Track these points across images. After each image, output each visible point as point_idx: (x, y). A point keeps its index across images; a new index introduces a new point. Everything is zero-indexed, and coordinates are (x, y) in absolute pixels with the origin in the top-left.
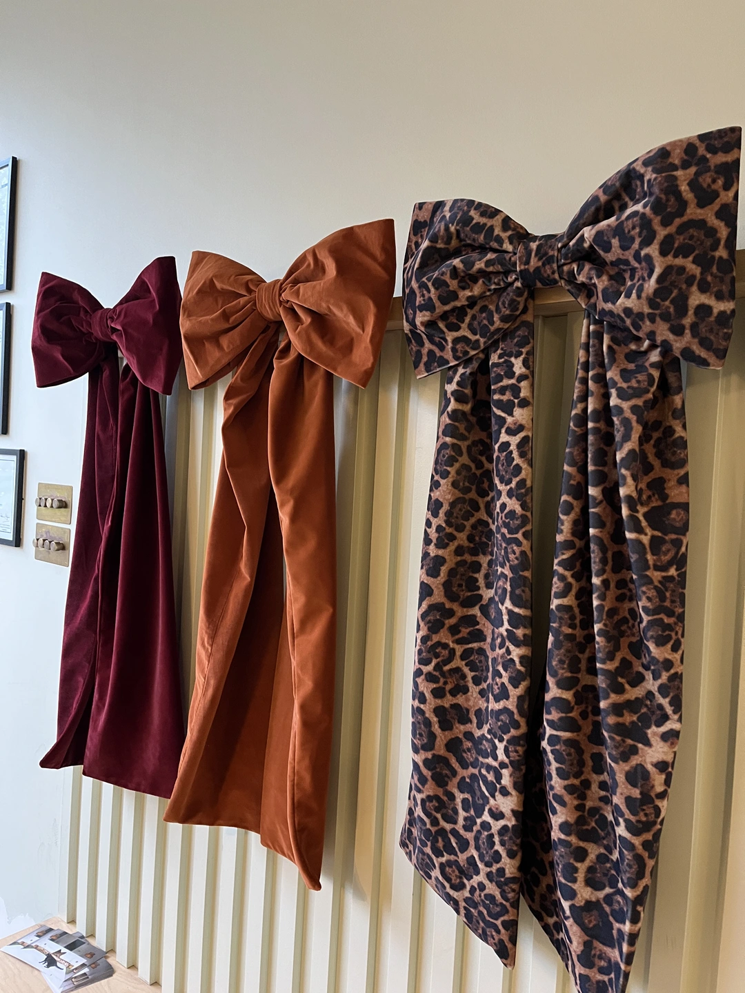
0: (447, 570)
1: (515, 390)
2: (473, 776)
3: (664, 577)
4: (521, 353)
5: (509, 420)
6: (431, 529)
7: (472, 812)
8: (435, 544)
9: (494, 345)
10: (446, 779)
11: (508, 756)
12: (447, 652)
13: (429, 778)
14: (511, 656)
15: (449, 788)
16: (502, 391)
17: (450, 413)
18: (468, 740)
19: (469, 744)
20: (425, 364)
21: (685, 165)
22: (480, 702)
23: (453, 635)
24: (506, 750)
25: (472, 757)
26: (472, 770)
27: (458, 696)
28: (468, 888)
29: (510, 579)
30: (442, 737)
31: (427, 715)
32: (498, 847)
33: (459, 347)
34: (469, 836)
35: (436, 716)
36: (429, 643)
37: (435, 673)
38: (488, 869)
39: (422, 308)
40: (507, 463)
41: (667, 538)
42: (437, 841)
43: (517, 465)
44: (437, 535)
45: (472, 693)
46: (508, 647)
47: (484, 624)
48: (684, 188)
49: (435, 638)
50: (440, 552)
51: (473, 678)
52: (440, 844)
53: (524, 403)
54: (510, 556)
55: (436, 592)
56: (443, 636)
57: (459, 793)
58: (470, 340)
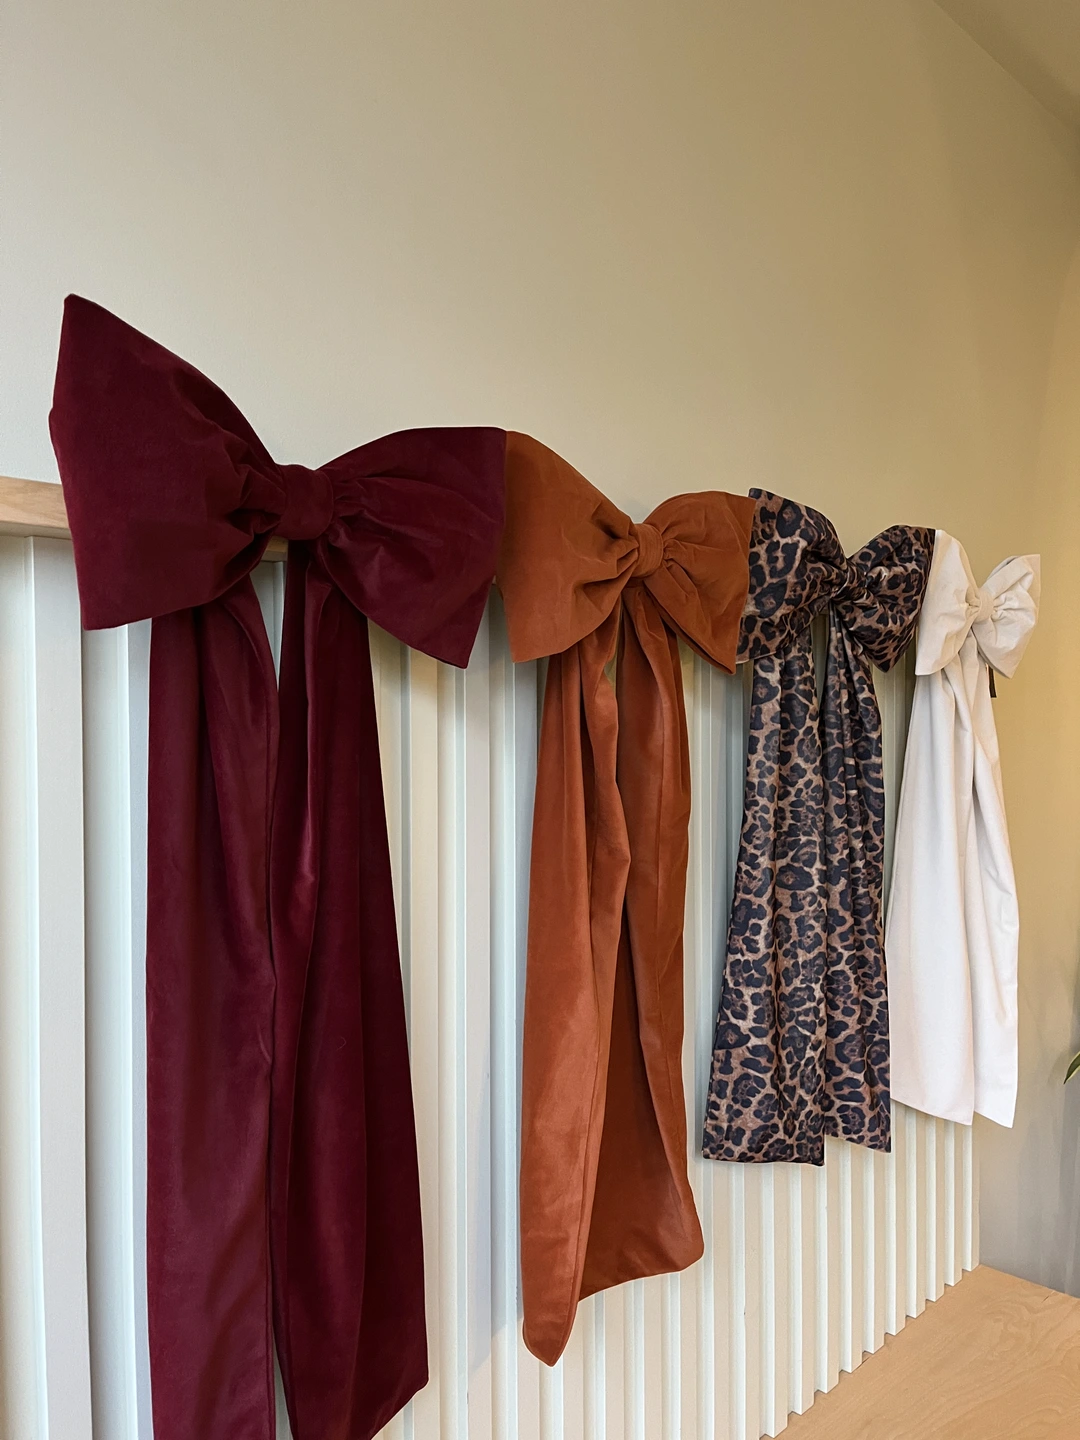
20: (751, 650)
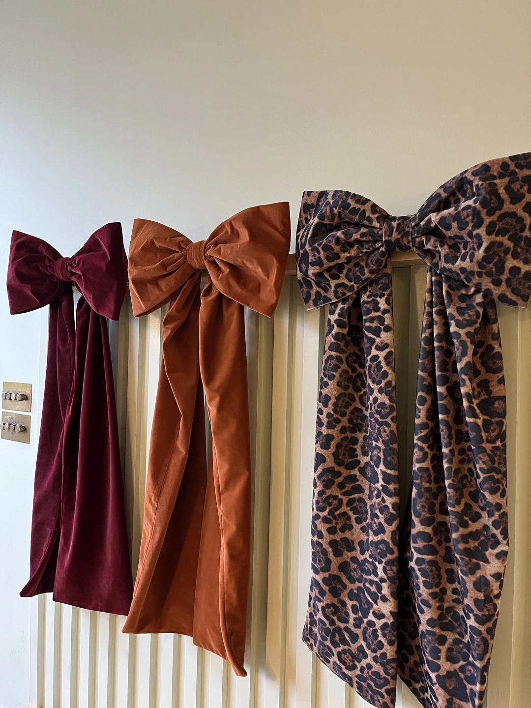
0: (335, 444)
1: (381, 320)
2: (359, 588)
3: (493, 447)
4: (384, 295)
5: (378, 340)
6: (323, 416)
7: (360, 614)
8: (326, 426)
9: (364, 289)
10: (339, 591)
11: (386, 574)
12: (337, 501)
13: (327, 591)
14: (386, 504)
15: (341, 597)
16: (372, 320)
17: (334, 335)
18: (354, 562)
19: (355, 566)
20: (314, 301)
21: (501, 176)
22: (362, 536)
23: (341, 489)
24: (384, 569)
25: (358, 575)
26: (358, 584)
27: (346, 532)
28: (359, 668)
29: (383, 450)
30: (335, 562)
31: (324, 547)
32: (381, 638)
33: (339, 290)
34: (359, 631)
35: (331, 547)
36: (324, 496)
37: (329, 517)
38: (374, 654)
39: (313, 264)
40: (377, 369)
41: (493, 420)
42: (335, 636)
43: (385, 371)
44: (327, 420)
45: (356, 529)
46: (383, 497)
47: (362, 481)
48: (502, 191)
49: (328, 492)
50: (330, 432)
51: (356, 519)
52: (337, 638)
53: (388, 329)
54: (382, 434)
55: (328, 460)
56: (334, 491)
57: (349, 601)
58: (347, 285)
